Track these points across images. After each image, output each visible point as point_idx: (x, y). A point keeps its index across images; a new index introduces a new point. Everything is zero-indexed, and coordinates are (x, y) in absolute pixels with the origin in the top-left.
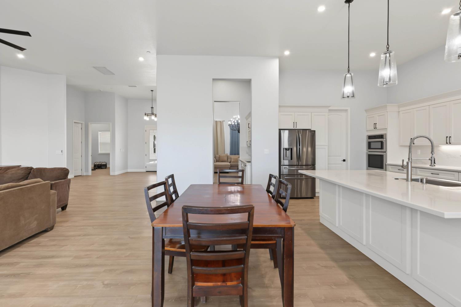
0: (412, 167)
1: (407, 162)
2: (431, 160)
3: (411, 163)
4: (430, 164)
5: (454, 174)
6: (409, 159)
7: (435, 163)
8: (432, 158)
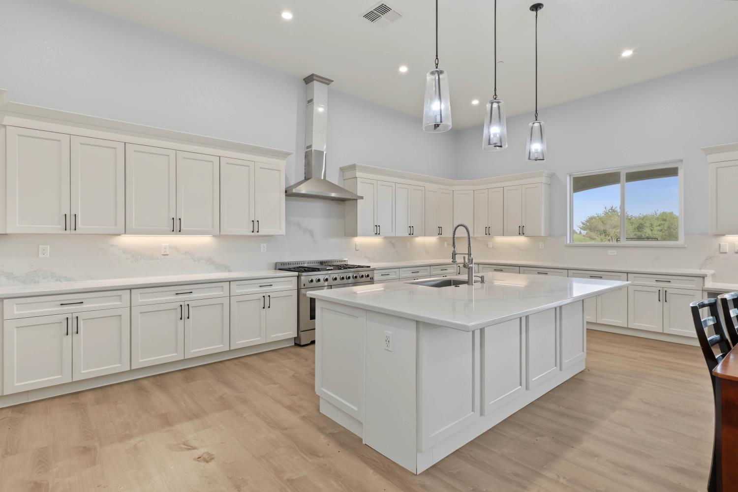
5: (222, 287)
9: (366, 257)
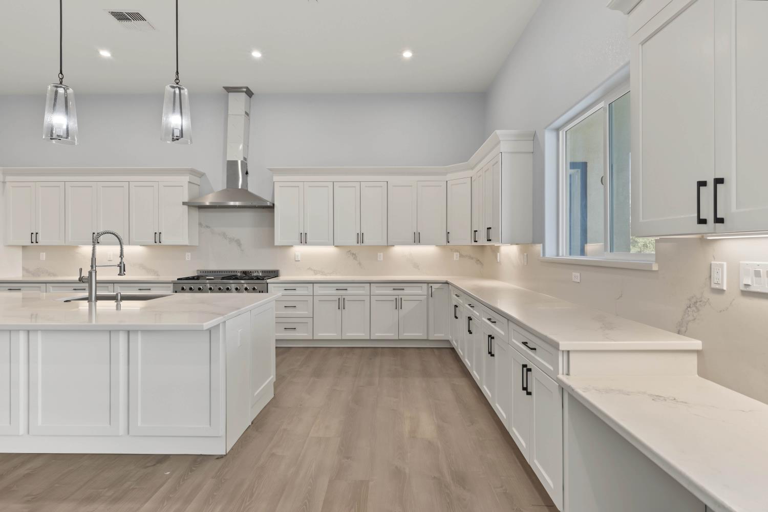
0: (97, 282)
1: (89, 272)
2: (120, 267)
3: (96, 272)
4: (119, 273)
6: (92, 267)
7: (124, 271)
8: (121, 263)
9: (310, 269)
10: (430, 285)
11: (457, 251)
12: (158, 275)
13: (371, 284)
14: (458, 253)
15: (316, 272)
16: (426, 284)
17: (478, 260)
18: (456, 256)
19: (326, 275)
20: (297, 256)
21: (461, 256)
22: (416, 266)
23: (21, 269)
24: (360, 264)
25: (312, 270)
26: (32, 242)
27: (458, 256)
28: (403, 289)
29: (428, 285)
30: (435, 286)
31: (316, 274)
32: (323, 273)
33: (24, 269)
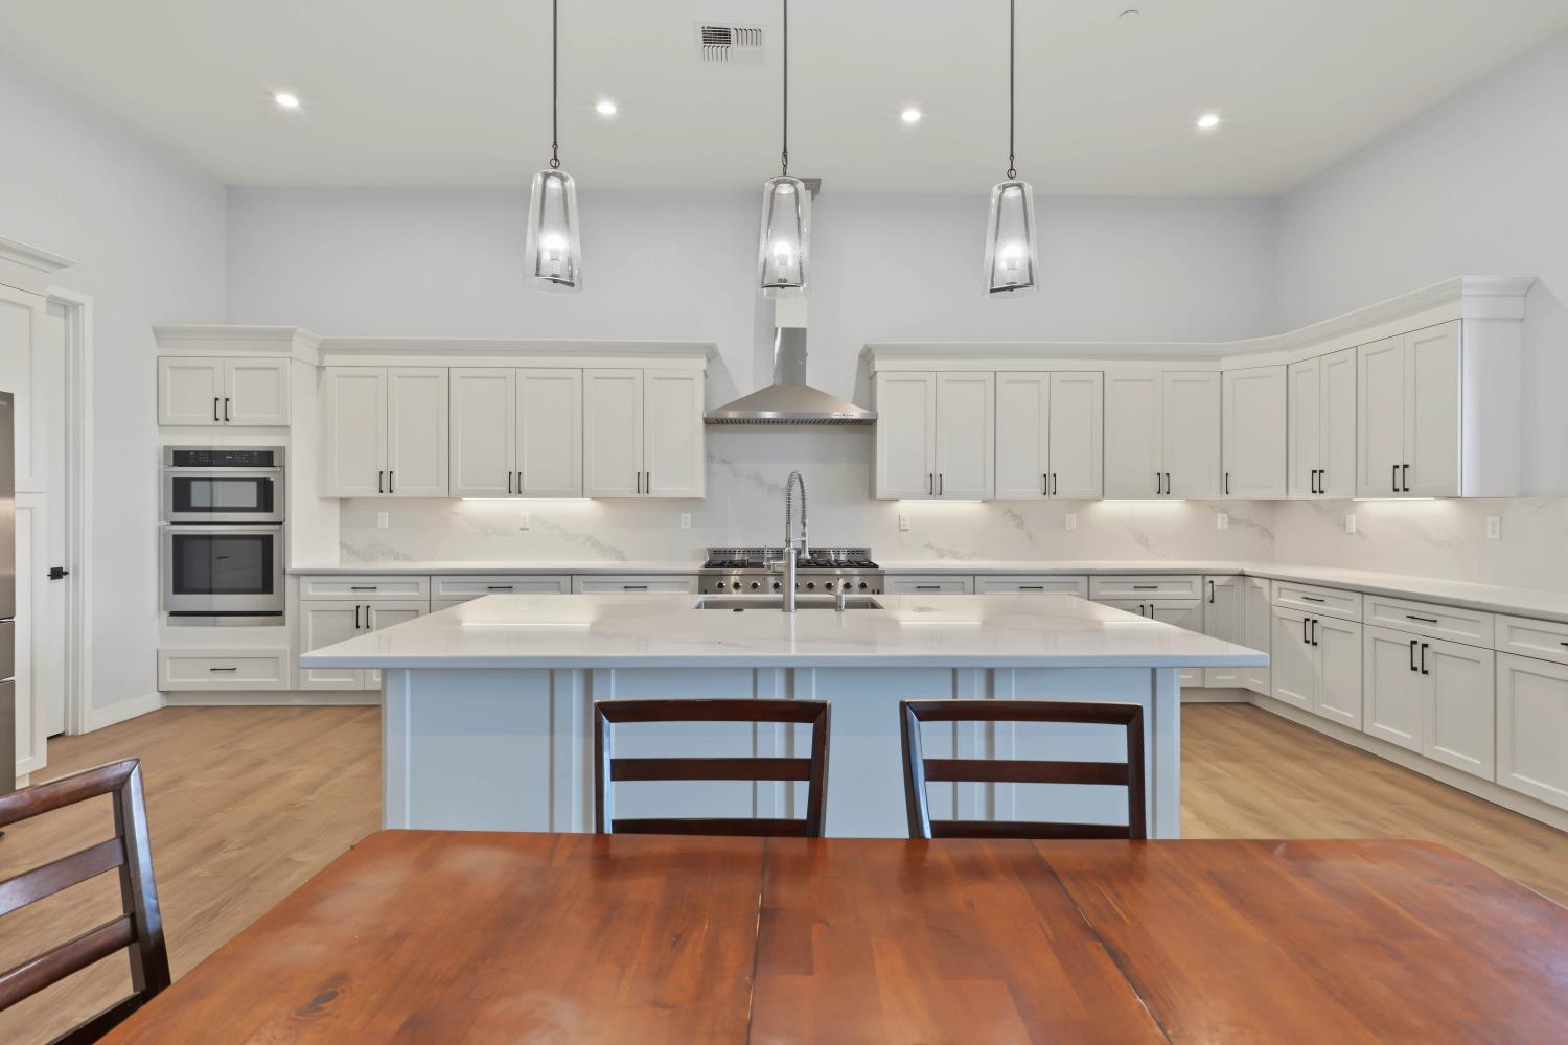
10: (1208, 578)
11: (1223, 511)
12: (623, 559)
13: (1091, 577)
14: (1226, 516)
15: (941, 554)
16: (1200, 577)
17: (1265, 530)
18: (1221, 521)
19: (961, 558)
20: (904, 520)
21: (1232, 521)
22: (1143, 540)
23: (338, 547)
24: (1030, 537)
25: (932, 547)
26: (381, 492)
27: (1226, 520)
28: (1156, 587)
29: (1204, 579)
30: (1218, 581)
31: (942, 556)
32: (956, 555)
33: (343, 545)
